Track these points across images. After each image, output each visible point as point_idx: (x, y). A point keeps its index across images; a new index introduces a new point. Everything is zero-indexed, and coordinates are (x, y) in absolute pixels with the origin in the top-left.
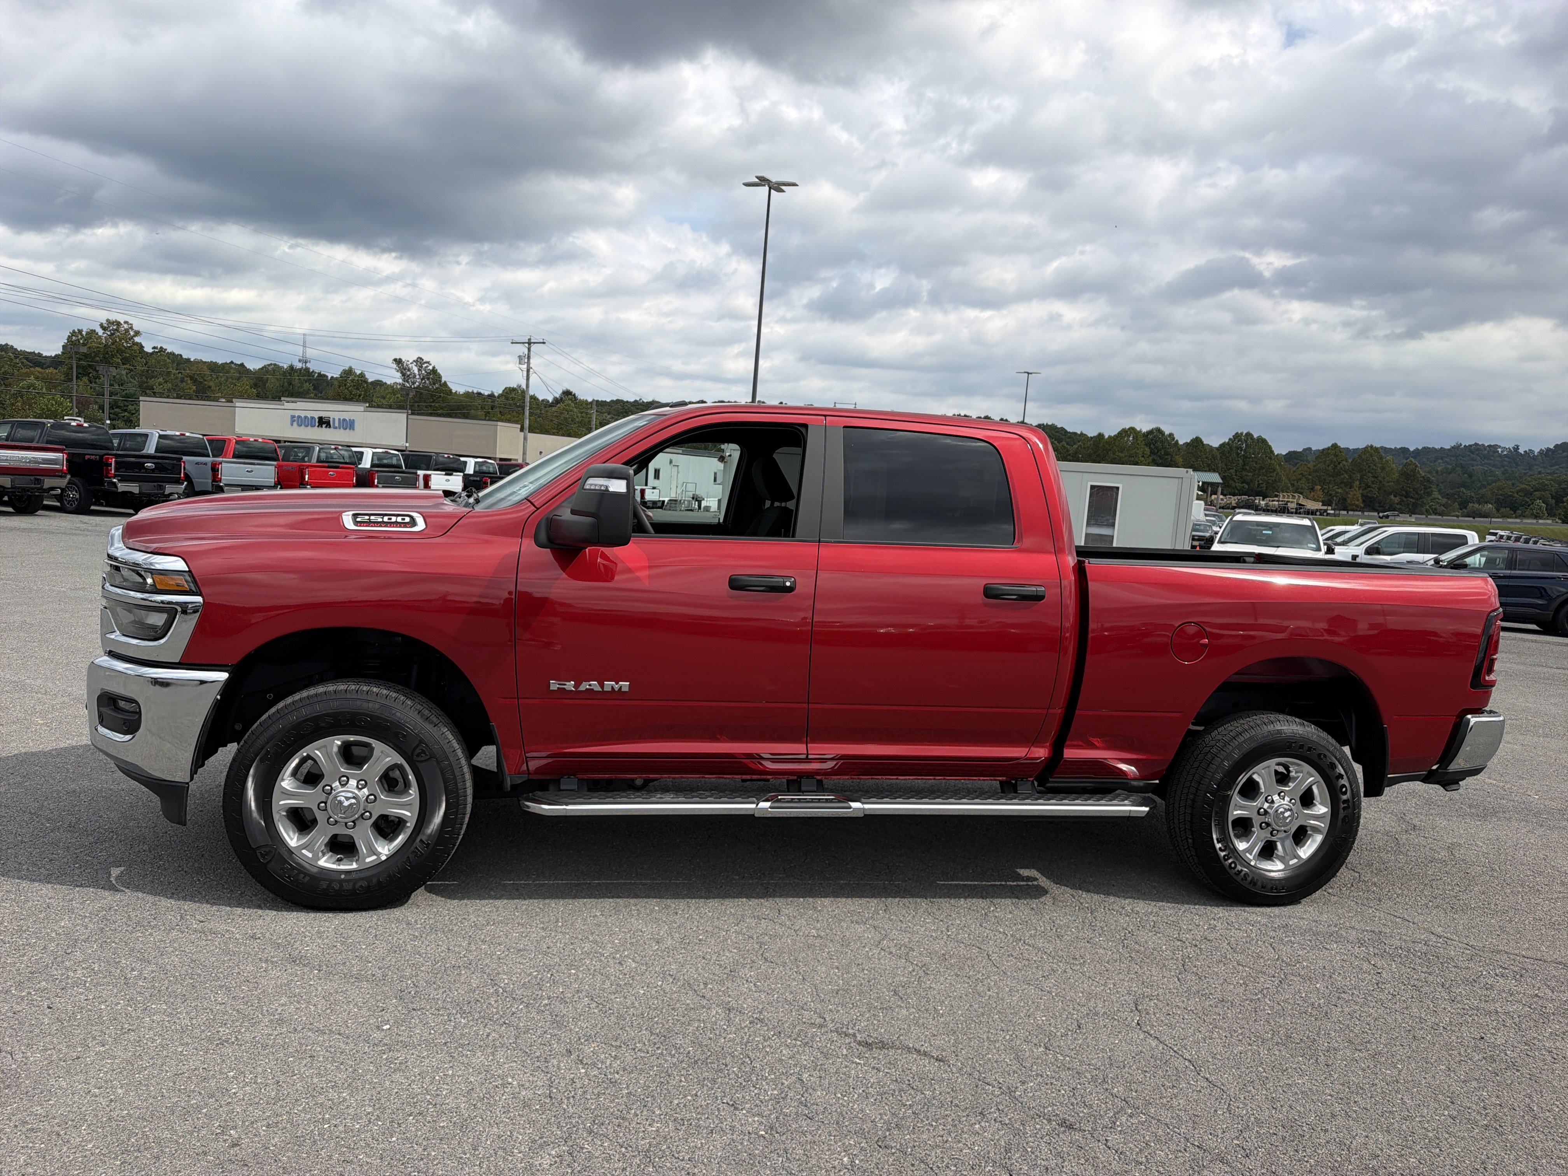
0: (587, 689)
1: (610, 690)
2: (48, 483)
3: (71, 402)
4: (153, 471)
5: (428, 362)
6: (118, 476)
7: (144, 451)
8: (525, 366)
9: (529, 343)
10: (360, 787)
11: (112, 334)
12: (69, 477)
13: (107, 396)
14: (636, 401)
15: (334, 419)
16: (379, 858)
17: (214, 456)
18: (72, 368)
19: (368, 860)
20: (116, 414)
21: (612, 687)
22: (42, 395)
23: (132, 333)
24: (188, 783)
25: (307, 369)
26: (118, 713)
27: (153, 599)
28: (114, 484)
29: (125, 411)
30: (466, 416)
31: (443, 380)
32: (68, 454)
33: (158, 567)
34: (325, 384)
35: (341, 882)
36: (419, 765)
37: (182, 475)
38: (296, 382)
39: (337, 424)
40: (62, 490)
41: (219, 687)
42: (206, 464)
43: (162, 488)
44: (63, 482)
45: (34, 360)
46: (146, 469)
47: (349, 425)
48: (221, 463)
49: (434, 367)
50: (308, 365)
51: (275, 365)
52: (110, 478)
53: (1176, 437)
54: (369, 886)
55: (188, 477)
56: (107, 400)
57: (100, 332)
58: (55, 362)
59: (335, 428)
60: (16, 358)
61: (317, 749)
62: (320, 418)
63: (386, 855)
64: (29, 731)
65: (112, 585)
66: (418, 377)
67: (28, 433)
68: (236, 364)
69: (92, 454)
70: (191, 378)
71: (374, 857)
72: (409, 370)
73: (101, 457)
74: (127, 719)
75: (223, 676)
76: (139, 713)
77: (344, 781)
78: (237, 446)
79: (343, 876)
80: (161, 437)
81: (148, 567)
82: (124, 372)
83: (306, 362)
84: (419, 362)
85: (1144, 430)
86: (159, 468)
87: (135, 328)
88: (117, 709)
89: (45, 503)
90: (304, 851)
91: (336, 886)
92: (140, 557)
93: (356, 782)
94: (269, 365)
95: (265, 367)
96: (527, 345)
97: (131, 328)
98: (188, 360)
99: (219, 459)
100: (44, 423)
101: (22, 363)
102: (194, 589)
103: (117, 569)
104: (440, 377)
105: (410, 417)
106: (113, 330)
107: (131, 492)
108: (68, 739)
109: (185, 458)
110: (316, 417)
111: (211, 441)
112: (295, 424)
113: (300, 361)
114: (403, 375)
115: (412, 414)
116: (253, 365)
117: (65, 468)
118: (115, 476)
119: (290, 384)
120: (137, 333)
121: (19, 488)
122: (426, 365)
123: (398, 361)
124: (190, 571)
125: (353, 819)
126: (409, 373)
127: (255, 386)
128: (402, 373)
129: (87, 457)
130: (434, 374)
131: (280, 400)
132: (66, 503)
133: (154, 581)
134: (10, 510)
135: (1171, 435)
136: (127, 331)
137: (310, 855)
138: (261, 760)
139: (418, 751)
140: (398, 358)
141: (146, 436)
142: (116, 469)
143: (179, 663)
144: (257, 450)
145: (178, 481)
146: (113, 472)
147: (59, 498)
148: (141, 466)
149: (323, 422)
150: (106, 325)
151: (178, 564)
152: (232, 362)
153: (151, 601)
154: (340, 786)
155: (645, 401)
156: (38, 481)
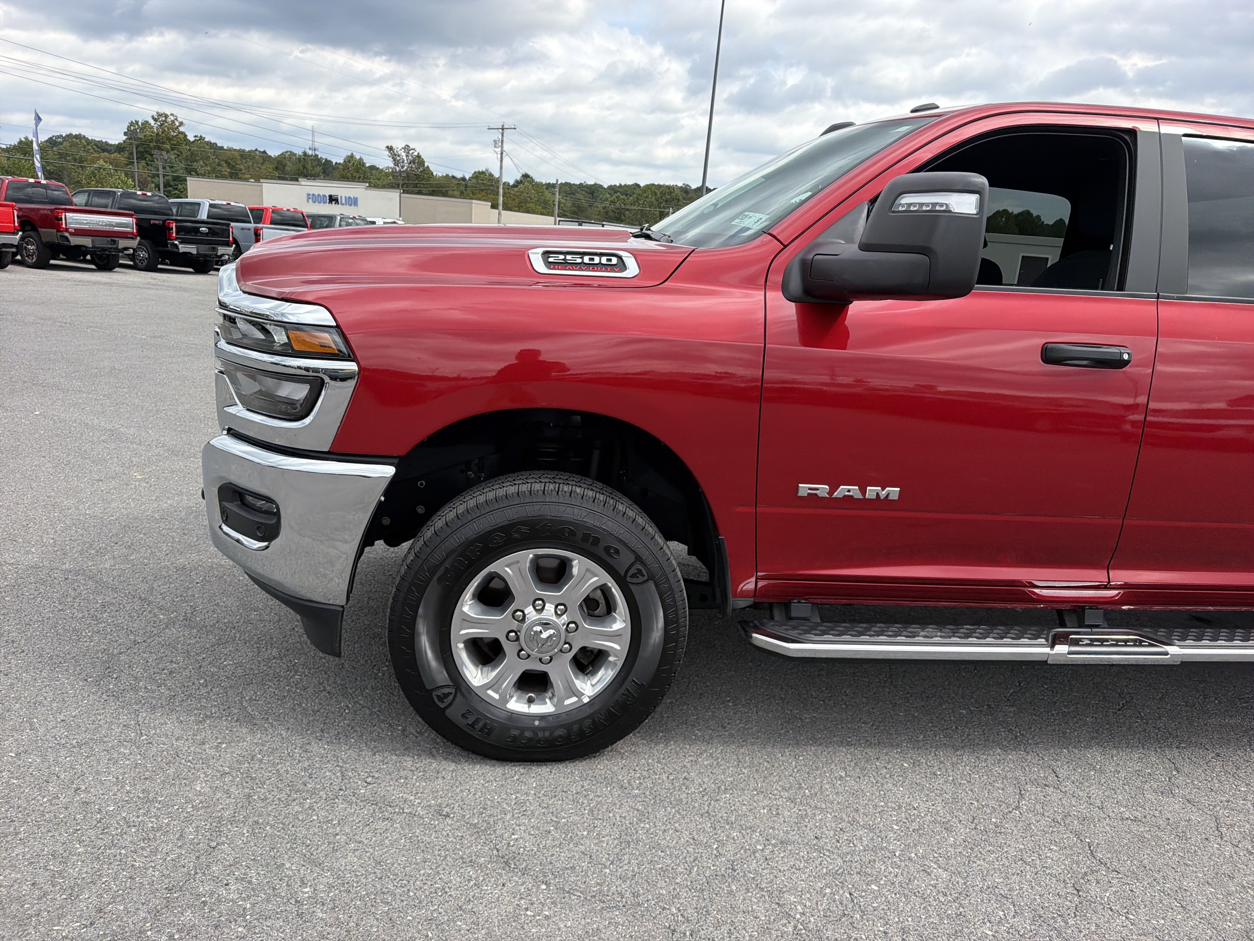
0: (845, 496)
1: (874, 497)
2: (122, 243)
3: (134, 181)
4: (207, 234)
5: (414, 149)
6: (180, 238)
7: (199, 217)
8: (499, 149)
9: (503, 129)
10: (559, 613)
11: (162, 125)
12: (138, 238)
13: (161, 177)
14: (581, 184)
15: (341, 197)
16: (580, 700)
17: (255, 223)
18: (132, 153)
19: (568, 702)
20: (169, 192)
21: (878, 494)
22: (111, 175)
23: (177, 124)
24: (343, 607)
25: (316, 156)
26: (247, 511)
27: (287, 364)
28: (176, 246)
29: (176, 189)
30: (445, 194)
31: (426, 165)
32: (137, 219)
33: (293, 319)
34: (331, 168)
35: (535, 730)
36: (632, 587)
37: (231, 239)
38: (309, 166)
39: (344, 202)
40: (134, 250)
41: (383, 486)
42: (249, 229)
43: (215, 249)
44: (134, 243)
45: (103, 147)
46: (201, 233)
47: (353, 202)
48: (262, 229)
49: (418, 154)
50: (317, 152)
51: (291, 152)
52: (172, 240)
53: (1043, 219)
54: (569, 735)
55: (235, 241)
56: (161, 181)
57: (152, 122)
58: (120, 148)
59: (343, 204)
60: (88, 144)
61: (508, 566)
62: (330, 196)
63: (589, 697)
64: (128, 488)
65: (228, 343)
66: (406, 162)
67: (102, 201)
68: (260, 152)
69: (156, 220)
70: (226, 162)
71: (574, 699)
72: (399, 156)
73: (164, 221)
74: (261, 523)
75: (389, 471)
76: (278, 515)
77: (539, 605)
78: (273, 215)
79: (537, 723)
80: (211, 206)
81: (280, 319)
82: (173, 157)
83: (315, 150)
84: (407, 148)
85: (1015, 212)
86: (212, 232)
87: (180, 120)
88: (245, 505)
89: (121, 262)
90: (490, 692)
91: (527, 734)
92: (265, 306)
93: (554, 607)
94: (286, 152)
95: (282, 154)
96: (501, 130)
97: (176, 119)
98: (222, 148)
99: (260, 225)
100: (114, 192)
101: (93, 149)
102: (344, 350)
103: (232, 320)
104: (423, 162)
105: (402, 195)
106: (162, 121)
107: (190, 253)
108: (168, 498)
109: (232, 224)
110: (327, 195)
111: (252, 210)
112: (310, 200)
113: (310, 149)
114: (394, 160)
115: (403, 193)
116: (274, 152)
117: (135, 231)
118: (176, 239)
119: (304, 167)
120: (181, 124)
121: (98, 248)
122: (412, 151)
123: (390, 149)
124: (338, 326)
125: (551, 654)
126: (398, 158)
127: (277, 168)
128: (393, 158)
129: (152, 222)
130: (418, 160)
131: (297, 180)
132: (138, 262)
133: (288, 337)
134: (93, 267)
135: (1038, 217)
136: (173, 122)
137: (496, 696)
138: (439, 581)
139: (633, 571)
140: (389, 145)
141: (199, 204)
142: (177, 233)
143: (328, 453)
144: (289, 219)
145: (228, 244)
146: (174, 235)
147: (132, 257)
148: (197, 230)
149: (333, 199)
150: (156, 117)
151: (321, 316)
152: (256, 150)
153: (285, 366)
154: (534, 612)
155: (589, 183)
156: (114, 242)
